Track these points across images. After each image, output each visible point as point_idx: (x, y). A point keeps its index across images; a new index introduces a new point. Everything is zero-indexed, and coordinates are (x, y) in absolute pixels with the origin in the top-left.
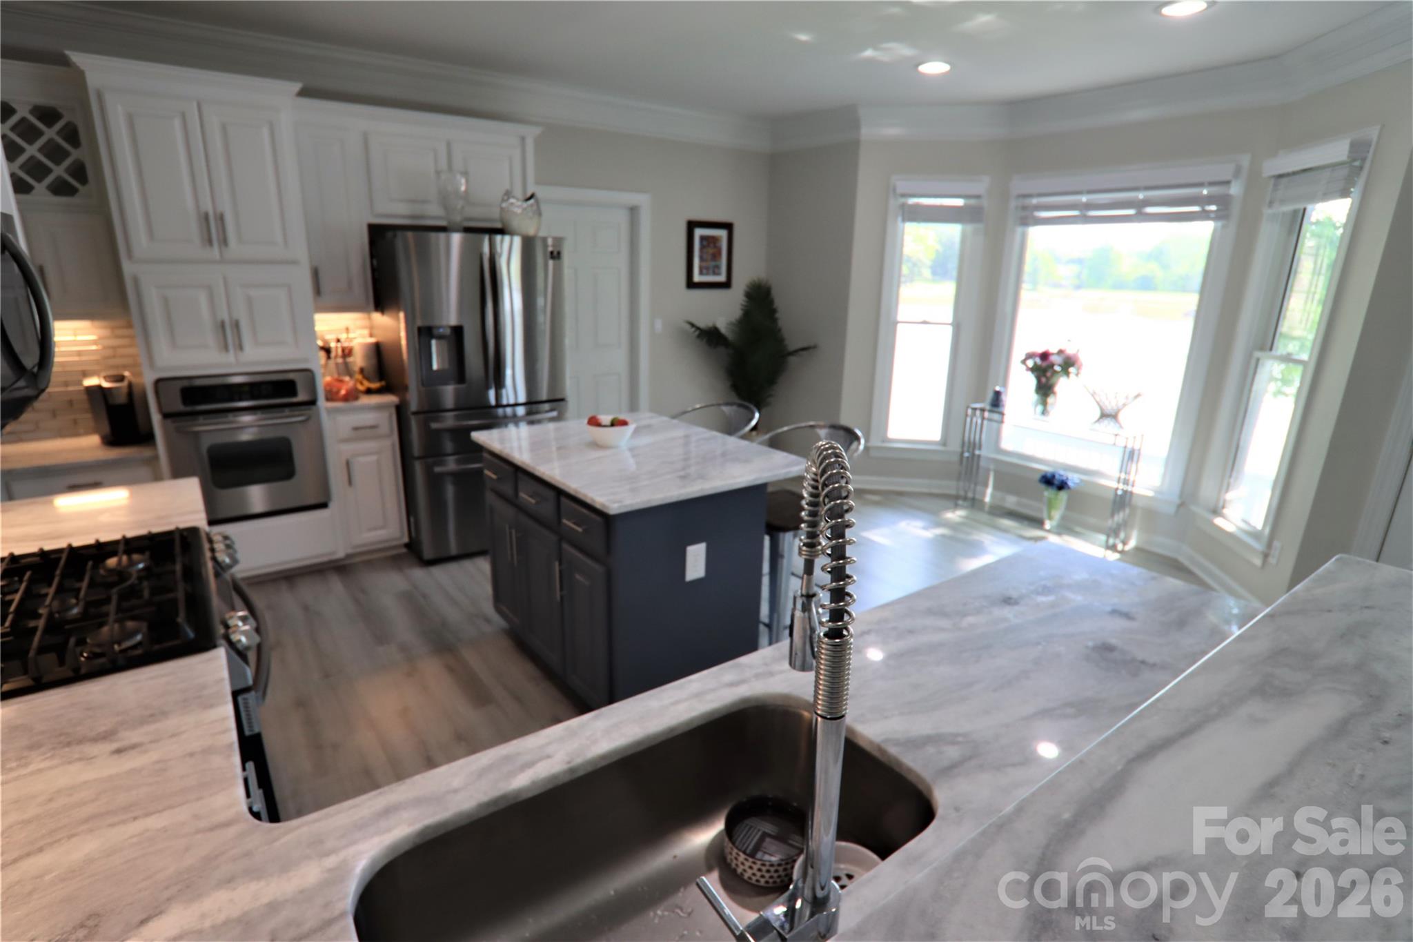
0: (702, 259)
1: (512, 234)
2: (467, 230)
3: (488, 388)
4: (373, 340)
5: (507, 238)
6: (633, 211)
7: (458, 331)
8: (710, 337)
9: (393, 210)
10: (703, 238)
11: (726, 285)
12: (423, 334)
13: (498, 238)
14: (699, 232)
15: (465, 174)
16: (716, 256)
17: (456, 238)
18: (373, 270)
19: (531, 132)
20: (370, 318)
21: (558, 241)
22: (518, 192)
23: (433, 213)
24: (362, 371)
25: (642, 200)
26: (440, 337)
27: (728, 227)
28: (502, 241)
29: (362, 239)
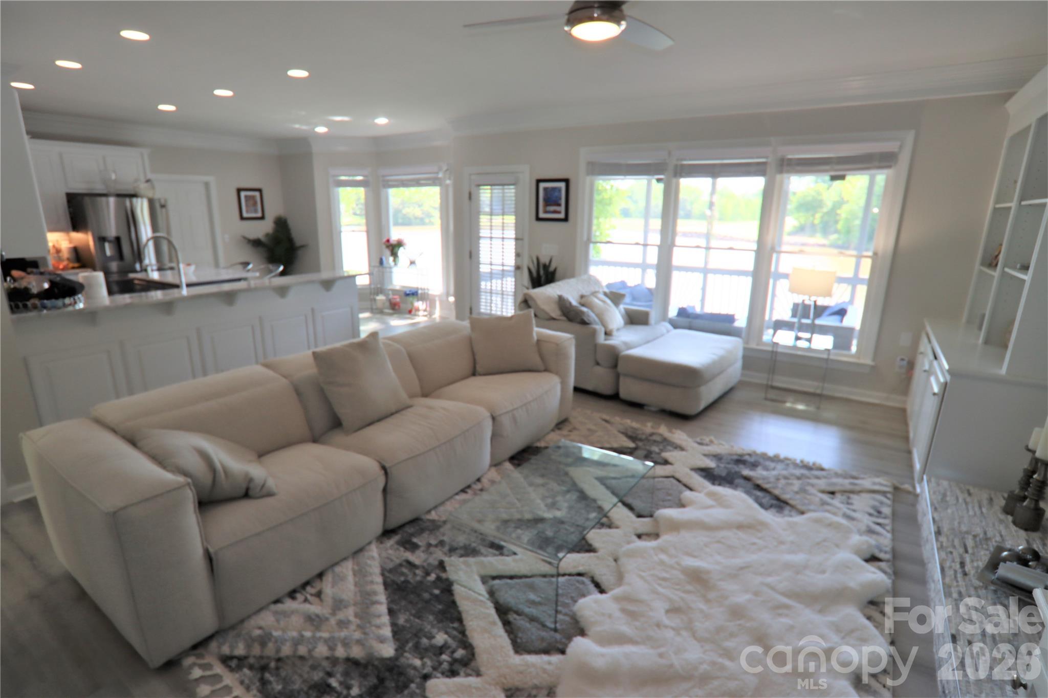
0: (247, 206)
1: (142, 197)
2: (119, 196)
3: (135, 263)
4: (72, 245)
5: (139, 200)
6: (207, 185)
7: (118, 240)
8: (256, 243)
9: (78, 187)
10: (246, 197)
11: (262, 218)
12: (101, 240)
13: (134, 200)
14: (243, 194)
15: (115, 172)
16: (255, 204)
17: (112, 200)
18: (70, 213)
19: (146, 152)
20: (69, 236)
21: (166, 200)
22: (142, 179)
23: (99, 188)
24: (68, 259)
25: (211, 179)
26: (110, 242)
27: (260, 190)
28: (137, 202)
29: (64, 200)
